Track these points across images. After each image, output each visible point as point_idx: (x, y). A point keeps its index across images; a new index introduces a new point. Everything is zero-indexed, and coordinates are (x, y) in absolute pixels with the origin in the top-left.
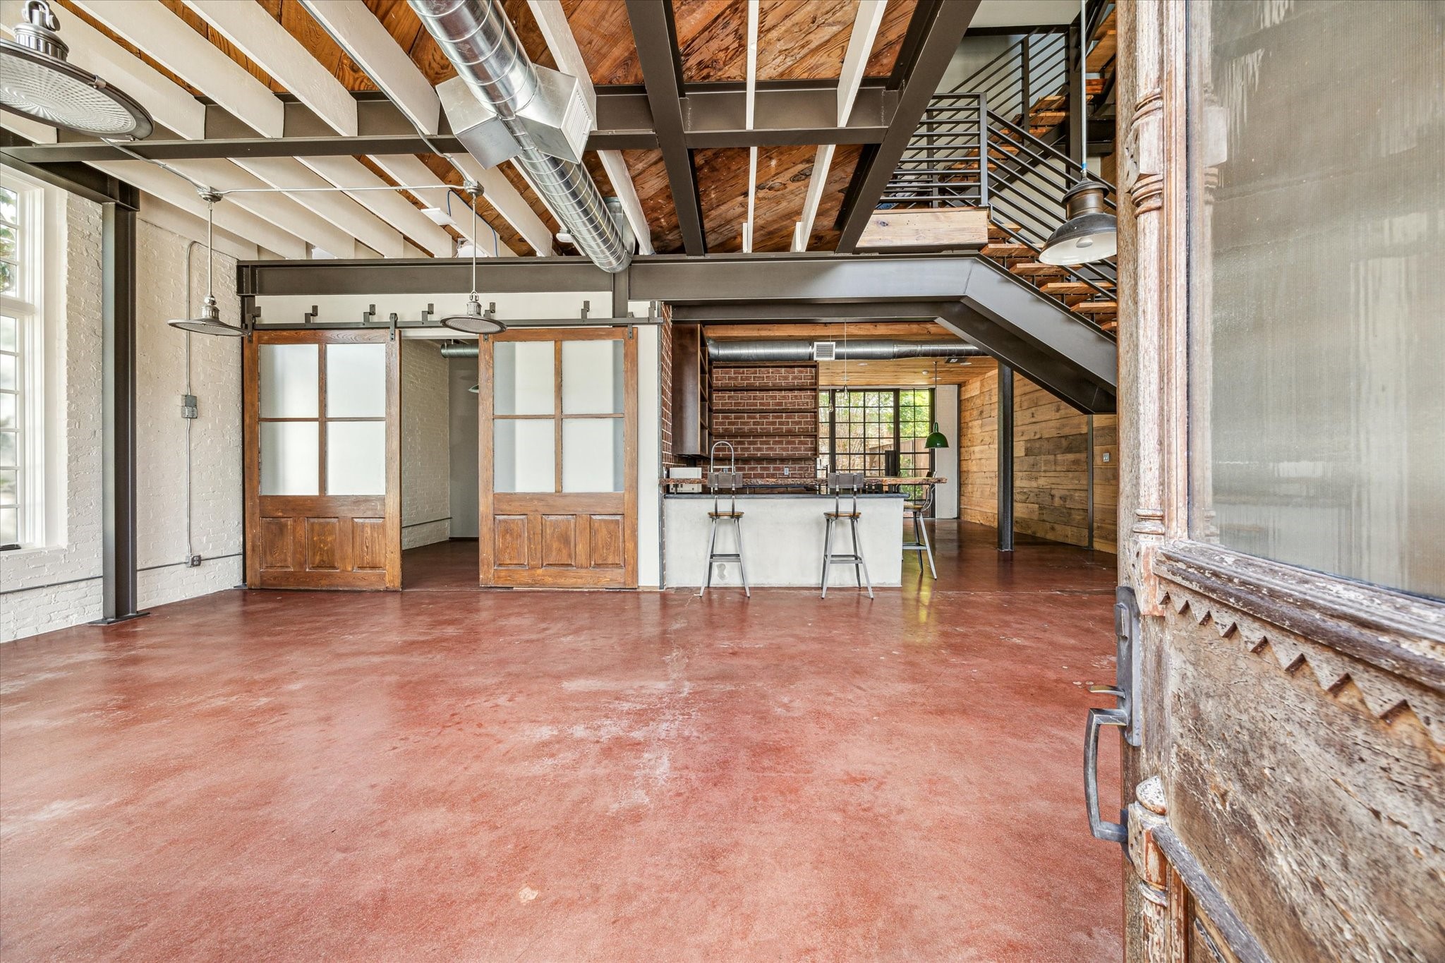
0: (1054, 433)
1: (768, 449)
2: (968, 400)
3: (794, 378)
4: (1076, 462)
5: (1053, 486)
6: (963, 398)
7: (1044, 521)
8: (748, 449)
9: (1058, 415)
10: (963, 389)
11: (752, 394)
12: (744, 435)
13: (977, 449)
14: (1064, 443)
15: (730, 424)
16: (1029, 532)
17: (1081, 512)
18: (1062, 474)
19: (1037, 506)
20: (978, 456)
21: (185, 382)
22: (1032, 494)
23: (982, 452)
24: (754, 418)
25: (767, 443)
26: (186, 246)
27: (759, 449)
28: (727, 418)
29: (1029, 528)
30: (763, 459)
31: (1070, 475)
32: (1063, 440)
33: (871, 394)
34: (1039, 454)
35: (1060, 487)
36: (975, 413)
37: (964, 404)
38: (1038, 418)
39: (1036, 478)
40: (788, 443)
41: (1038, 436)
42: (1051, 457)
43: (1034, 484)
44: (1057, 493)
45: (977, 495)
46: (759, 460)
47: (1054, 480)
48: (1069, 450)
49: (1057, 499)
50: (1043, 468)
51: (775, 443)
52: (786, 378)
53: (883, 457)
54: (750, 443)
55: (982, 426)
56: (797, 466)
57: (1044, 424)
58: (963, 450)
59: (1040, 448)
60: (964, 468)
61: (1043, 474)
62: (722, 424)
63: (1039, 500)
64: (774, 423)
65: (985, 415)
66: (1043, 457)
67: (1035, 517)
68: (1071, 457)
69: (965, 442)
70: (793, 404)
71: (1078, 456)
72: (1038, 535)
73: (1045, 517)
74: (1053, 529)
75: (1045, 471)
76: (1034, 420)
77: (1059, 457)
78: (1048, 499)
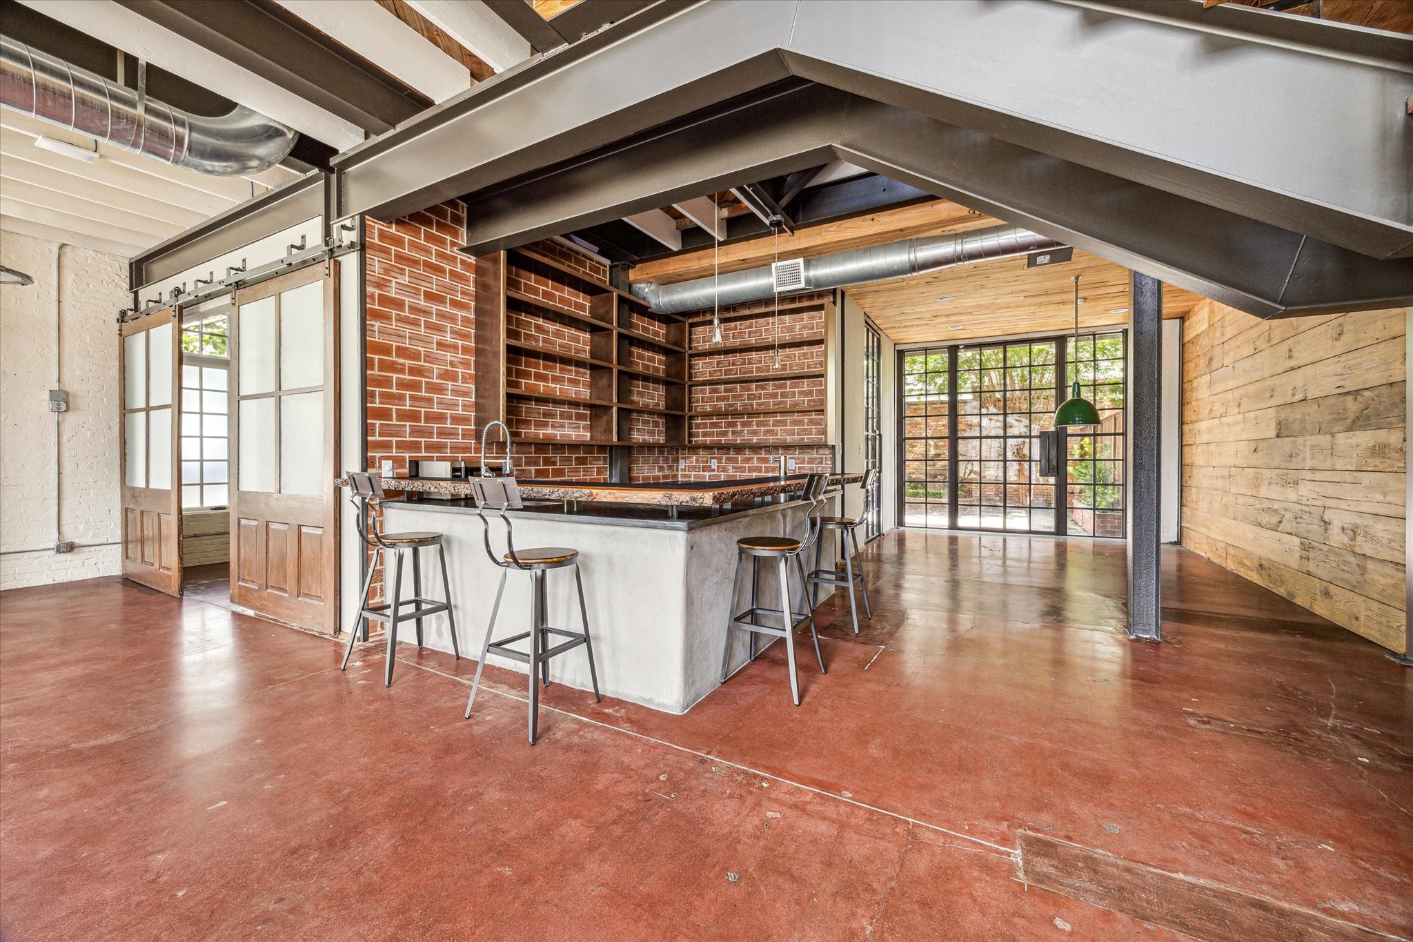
0: (1328, 386)
1: (767, 432)
2: (1192, 342)
3: (804, 327)
4: (1379, 451)
5: (1329, 503)
6: (1186, 339)
7: (1309, 573)
8: (741, 432)
9: (1340, 347)
10: (1187, 324)
11: (746, 356)
12: (737, 414)
13: (1203, 426)
14: (1352, 406)
15: (719, 399)
16: (1281, 591)
17: (1390, 570)
18: (1348, 477)
19: (1297, 540)
20: (1204, 438)
21: (55, 377)
22: (1288, 515)
23: (1210, 430)
24: (749, 389)
25: (765, 424)
26: (55, 249)
27: (755, 433)
28: (715, 391)
29: (1283, 582)
30: (761, 448)
31: (1366, 478)
32: (1349, 399)
33: (1017, 348)
34: (1302, 433)
35: (1343, 505)
36: (1202, 362)
37: (1189, 348)
38: (1301, 357)
39: (1296, 483)
40: (795, 423)
41: (1299, 397)
42: (1325, 440)
43: (1292, 495)
44: (1339, 519)
45: (1203, 506)
46: (755, 448)
47: (1330, 490)
48: (1360, 422)
49: (1335, 531)
50: (1309, 463)
51: (776, 423)
52: (791, 329)
53: (1036, 443)
54: (744, 424)
55: (1210, 384)
56: (807, 457)
57: (1309, 370)
58: (1186, 427)
59: (1303, 421)
60: (1187, 461)
61: (1309, 475)
62: (710, 399)
63: (1302, 528)
64: (774, 395)
65: (1215, 365)
66: (1311, 440)
67: (1294, 561)
68: (1365, 438)
69: (1189, 416)
70: (801, 365)
71: (1383, 436)
72: (1298, 601)
73: (1311, 567)
74: (1326, 594)
75: (1313, 470)
76: (1292, 363)
77: (1342, 439)
78: (1317, 527)
